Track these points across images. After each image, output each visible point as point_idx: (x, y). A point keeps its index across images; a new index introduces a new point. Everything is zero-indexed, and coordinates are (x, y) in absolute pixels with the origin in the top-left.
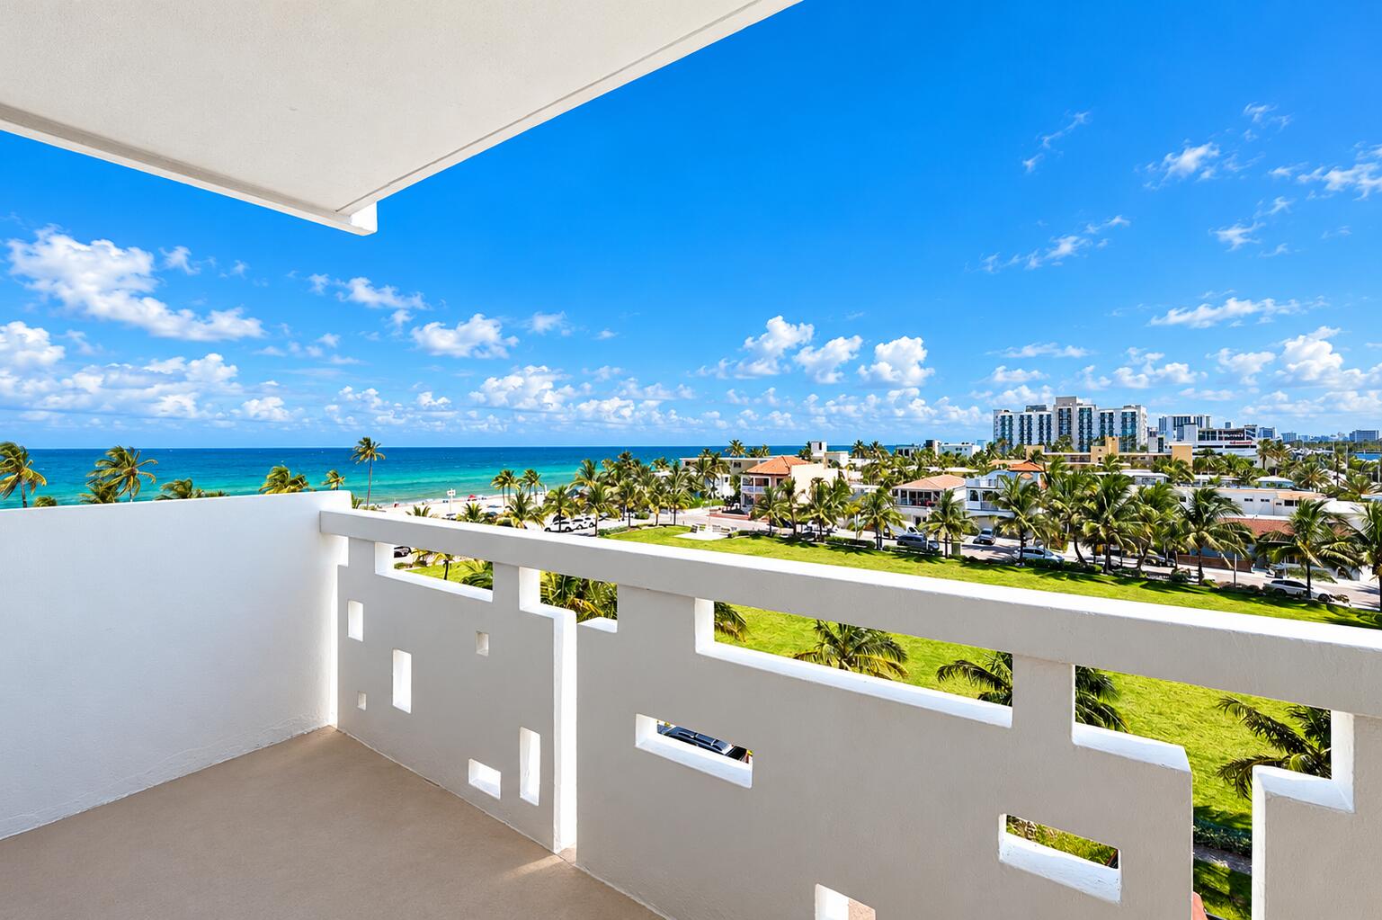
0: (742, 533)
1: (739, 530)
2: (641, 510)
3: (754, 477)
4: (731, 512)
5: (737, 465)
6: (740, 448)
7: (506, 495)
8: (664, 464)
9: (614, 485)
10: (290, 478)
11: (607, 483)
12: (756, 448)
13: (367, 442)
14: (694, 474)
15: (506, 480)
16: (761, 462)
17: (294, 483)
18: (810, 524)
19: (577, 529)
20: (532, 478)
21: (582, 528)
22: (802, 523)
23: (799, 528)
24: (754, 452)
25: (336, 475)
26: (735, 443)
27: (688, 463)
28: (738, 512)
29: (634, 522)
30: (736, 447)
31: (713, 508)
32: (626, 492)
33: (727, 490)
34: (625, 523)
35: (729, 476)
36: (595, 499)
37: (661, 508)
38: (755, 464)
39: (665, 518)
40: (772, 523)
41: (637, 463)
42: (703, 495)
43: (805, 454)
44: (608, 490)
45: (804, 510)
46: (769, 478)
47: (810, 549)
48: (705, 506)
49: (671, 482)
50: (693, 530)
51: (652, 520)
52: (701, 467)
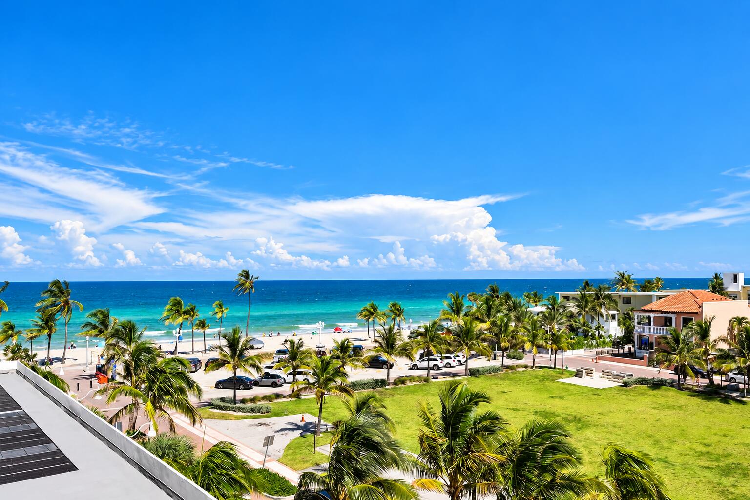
0: (642, 381)
1: (635, 377)
2: (515, 349)
3: (652, 315)
4: (624, 355)
5: (627, 300)
6: (629, 281)
7: (371, 328)
8: (537, 298)
9: (483, 321)
10: (183, 309)
11: (477, 319)
12: (650, 281)
13: (246, 274)
14: (575, 310)
15: (371, 313)
16: (660, 298)
17: (186, 313)
18: (731, 375)
19: (445, 367)
20: (397, 312)
21: (451, 367)
22: (720, 373)
23: (717, 379)
24: (646, 285)
25: (220, 306)
26: (623, 276)
27: (567, 298)
28: (631, 355)
29: (508, 362)
30: (623, 280)
31: (599, 349)
32: (500, 329)
33: (615, 330)
34: (497, 363)
35: (615, 312)
36: (464, 336)
37: (538, 346)
38: (649, 299)
39: (544, 359)
40: (680, 370)
41: (508, 297)
42: (585, 334)
43: (717, 287)
44: (478, 326)
45: (725, 357)
46: (673, 317)
47: (734, 405)
48: (591, 346)
49: (549, 318)
50: (578, 374)
51: (527, 360)
52: (582, 301)
